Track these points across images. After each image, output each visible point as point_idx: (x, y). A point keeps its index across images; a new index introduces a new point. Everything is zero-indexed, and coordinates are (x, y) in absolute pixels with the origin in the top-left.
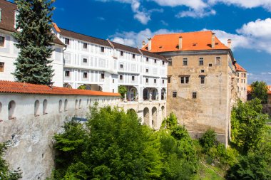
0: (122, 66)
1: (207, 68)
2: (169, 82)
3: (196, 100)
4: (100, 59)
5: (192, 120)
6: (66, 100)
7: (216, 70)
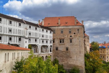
0: (30, 34)
1: (73, 35)
2: (54, 42)
3: (68, 51)
6: (8, 53)
7: (78, 36)
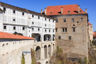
0: (33, 23)
1: (76, 24)
4: (22, 19)
5: (69, 51)
7: (81, 25)
